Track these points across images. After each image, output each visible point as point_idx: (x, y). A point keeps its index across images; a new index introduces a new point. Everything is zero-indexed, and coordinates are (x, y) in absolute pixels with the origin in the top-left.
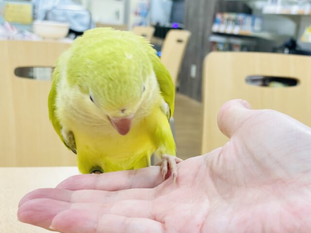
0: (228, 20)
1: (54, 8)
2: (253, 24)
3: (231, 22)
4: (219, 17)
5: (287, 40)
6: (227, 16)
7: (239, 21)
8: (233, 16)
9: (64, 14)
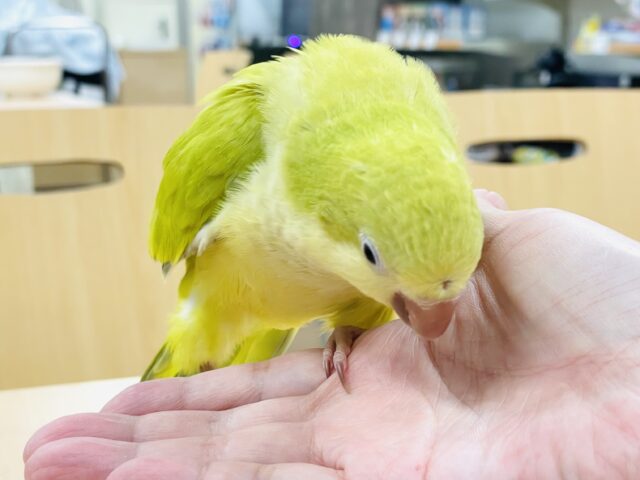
0: (411, 19)
1: (24, 26)
2: (465, 25)
3: (417, 25)
4: (389, 14)
5: (545, 54)
6: (405, 11)
7: (435, 20)
8: (419, 10)
9: (48, 39)
